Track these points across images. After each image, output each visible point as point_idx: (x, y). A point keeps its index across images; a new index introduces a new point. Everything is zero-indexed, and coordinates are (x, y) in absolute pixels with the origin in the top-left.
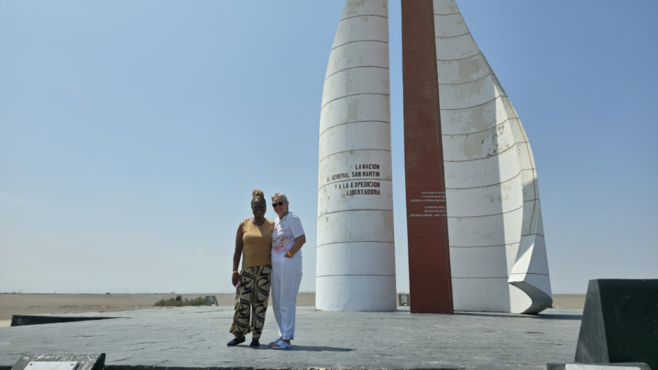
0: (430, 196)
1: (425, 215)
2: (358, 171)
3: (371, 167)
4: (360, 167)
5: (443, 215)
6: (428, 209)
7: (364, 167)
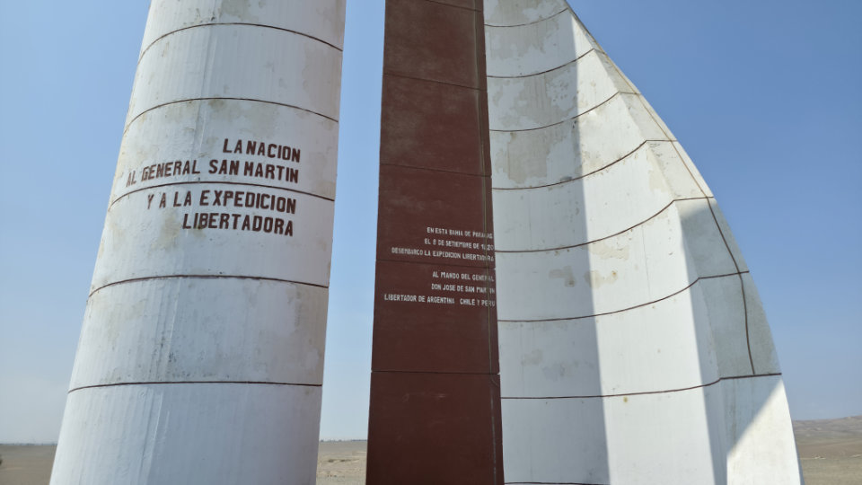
0: (449, 243)
1: (430, 300)
2: (230, 158)
3: (274, 151)
4: (239, 148)
5: (484, 302)
6: (443, 281)
7: (251, 148)
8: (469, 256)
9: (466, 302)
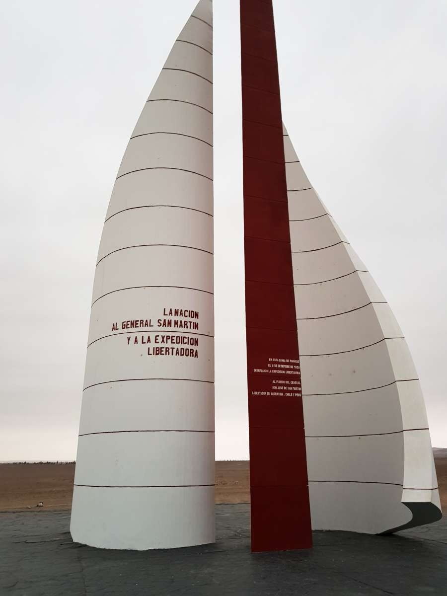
0: (280, 365)
1: (272, 394)
2: (167, 318)
4: (171, 313)
5: (296, 395)
6: (278, 385)
7: (176, 313)
8: (289, 372)
9: (288, 394)
